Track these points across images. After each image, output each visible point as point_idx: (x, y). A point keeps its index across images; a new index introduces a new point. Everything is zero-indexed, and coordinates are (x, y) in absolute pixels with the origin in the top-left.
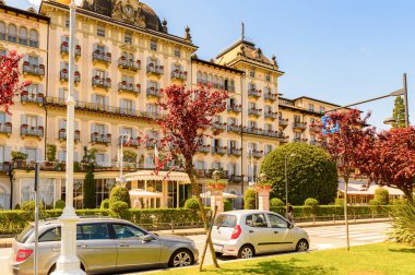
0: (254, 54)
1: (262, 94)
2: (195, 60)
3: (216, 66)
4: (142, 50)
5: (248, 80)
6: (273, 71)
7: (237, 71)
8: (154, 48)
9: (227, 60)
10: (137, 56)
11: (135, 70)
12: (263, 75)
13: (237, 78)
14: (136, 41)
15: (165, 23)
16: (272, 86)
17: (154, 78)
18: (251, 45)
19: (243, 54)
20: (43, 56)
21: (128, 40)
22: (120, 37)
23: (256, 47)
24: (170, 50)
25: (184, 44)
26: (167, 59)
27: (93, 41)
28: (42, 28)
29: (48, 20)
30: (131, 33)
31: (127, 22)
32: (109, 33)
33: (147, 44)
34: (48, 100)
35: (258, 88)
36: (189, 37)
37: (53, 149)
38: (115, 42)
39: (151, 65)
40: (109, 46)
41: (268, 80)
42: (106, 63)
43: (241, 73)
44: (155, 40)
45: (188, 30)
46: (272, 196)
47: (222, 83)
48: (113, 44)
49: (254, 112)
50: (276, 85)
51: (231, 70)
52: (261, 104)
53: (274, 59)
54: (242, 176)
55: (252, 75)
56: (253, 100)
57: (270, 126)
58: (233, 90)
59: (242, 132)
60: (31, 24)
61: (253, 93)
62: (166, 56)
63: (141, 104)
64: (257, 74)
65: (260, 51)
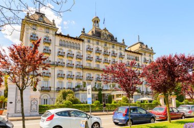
0: (145, 47)
1: (149, 61)
2: (126, 51)
4: (110, 48)
5: (143, 57)
6: (151, 52)
7: (140, 54)
8: (113, 47)
10: (109, 51)
11: (108, 55)
12: (148, 54)
13: (140, 56)
14: (108, 45)
15: (116, 38)
16: (151, 58)
17: (114, 58)
18: (143, 44)
19: (141, 47)
20: (81, 52)
21: (106, 45)
22: (103, 44)
24: (118, 48)
25: (122, 45)
26: (117, 51)
27: (95, 46)
28: (81, 43)
29: (83, 40)
30: (106, 43)
31: (105, 39)
33: (111, 46)
34: (84, 67)
35: (147, 59)
36: (124, 42)
37: (85, 83)
38: (102, 46)
41: (150, 56)
42: (100, 54)
43: (141, 54)
44: (114, 45)
45: (123, 40)
47: (135, 58)
48: (101, 47)
50: (153, 58)
51: (136, 53)
53: (151, 48)
55: (145, 55)
56: (145, 64)
58: (138, 60)
60: (78, 42)
61: (146, 61)
64: (146, 54)
65: (147, 46)
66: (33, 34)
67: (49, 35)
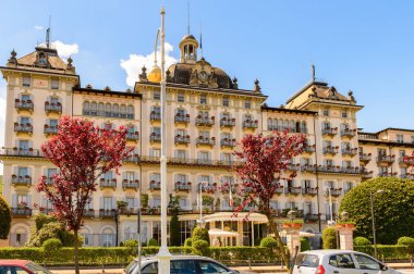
0: (327, 93)
1: (339, 130)
2: (265, 108)
3: (286, 111)
4: (215, 107)
5: (321, 120)
6: (349, 106)
7: (308, 113)
8: (226, 104)
9: (298, 103)
10: (211, 113)
11: (210, 126)
12: (338, 112)
13: (309, 120)
14: (210, 101)
15: (235, 81)
16: (350, 122)
17: (227, 130)
18: (324, 85)
19: (315, 95)
20: (137, 124)
21: (203, 101)
22: (197, 99)
23: (330, 86)
24: (241, 104)
25: (256, 95)
26: (238, 112)
27: (175, 106)
28: (136, 103)
29: (140, 96)
30: (205, 95)
31: (203, 86)
32: (187, 98)
33: (219, 101)
34: (142, 159)
35: (333, 126)
36: (258, 89)
37: (146, 197)
38: (192, 105)
39: (224, 119)
40: (187, 108)
41: (345, 116)
42: (186, 123)
43: (314, 113)
44: (227, 97)
45: (257, 83)
46: (355, 234)
47: (293, 126)
48: (191, 107)
49: (330, 150)
50: (354, 120)
51: (302, 112)
52: (337, 141)
53: (350, 94)
54: (319, 215)
55: (326, 114)
56: (328, 138)
57: (349, 162)
58: (305, 130)
59: (317, 171)
60: (128, 101)
61: (328, 131)
62: (237, 109)
63: (216, 154)
64: (332, 112)
65: (333, 90)
66: (23, 96)
67: (58, 94)
